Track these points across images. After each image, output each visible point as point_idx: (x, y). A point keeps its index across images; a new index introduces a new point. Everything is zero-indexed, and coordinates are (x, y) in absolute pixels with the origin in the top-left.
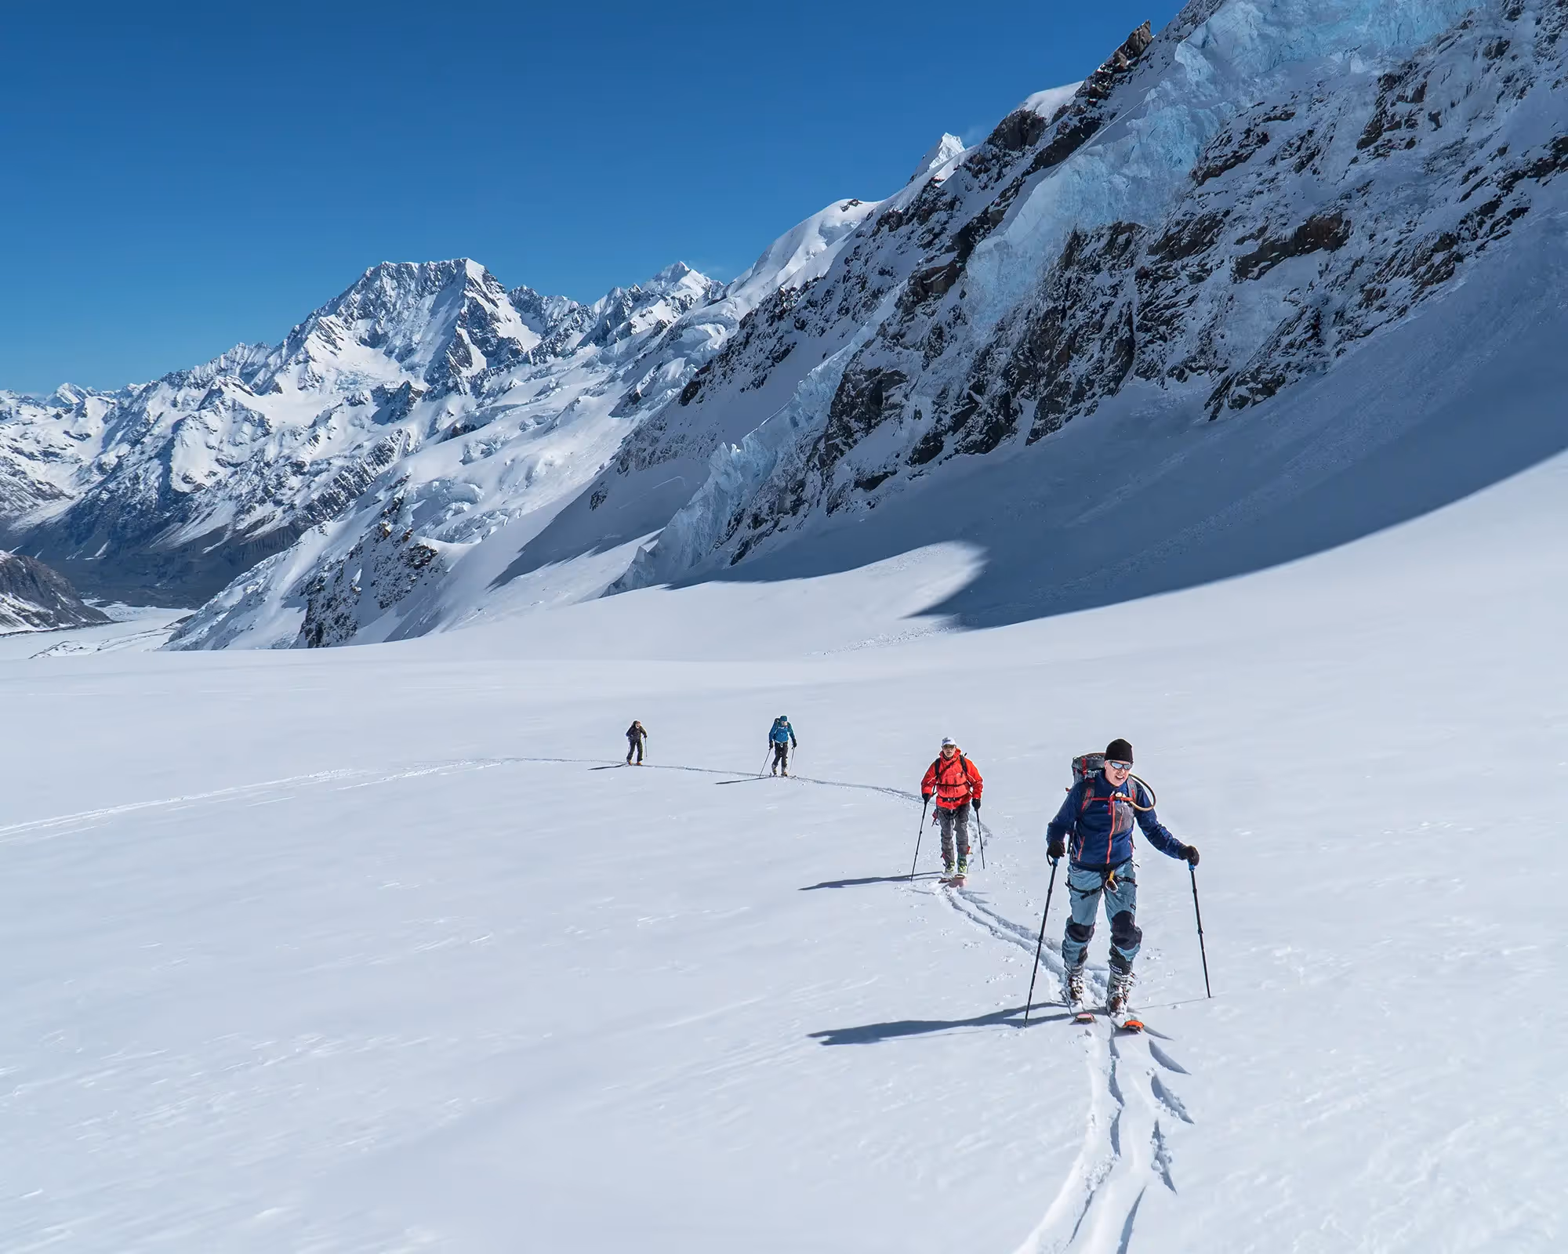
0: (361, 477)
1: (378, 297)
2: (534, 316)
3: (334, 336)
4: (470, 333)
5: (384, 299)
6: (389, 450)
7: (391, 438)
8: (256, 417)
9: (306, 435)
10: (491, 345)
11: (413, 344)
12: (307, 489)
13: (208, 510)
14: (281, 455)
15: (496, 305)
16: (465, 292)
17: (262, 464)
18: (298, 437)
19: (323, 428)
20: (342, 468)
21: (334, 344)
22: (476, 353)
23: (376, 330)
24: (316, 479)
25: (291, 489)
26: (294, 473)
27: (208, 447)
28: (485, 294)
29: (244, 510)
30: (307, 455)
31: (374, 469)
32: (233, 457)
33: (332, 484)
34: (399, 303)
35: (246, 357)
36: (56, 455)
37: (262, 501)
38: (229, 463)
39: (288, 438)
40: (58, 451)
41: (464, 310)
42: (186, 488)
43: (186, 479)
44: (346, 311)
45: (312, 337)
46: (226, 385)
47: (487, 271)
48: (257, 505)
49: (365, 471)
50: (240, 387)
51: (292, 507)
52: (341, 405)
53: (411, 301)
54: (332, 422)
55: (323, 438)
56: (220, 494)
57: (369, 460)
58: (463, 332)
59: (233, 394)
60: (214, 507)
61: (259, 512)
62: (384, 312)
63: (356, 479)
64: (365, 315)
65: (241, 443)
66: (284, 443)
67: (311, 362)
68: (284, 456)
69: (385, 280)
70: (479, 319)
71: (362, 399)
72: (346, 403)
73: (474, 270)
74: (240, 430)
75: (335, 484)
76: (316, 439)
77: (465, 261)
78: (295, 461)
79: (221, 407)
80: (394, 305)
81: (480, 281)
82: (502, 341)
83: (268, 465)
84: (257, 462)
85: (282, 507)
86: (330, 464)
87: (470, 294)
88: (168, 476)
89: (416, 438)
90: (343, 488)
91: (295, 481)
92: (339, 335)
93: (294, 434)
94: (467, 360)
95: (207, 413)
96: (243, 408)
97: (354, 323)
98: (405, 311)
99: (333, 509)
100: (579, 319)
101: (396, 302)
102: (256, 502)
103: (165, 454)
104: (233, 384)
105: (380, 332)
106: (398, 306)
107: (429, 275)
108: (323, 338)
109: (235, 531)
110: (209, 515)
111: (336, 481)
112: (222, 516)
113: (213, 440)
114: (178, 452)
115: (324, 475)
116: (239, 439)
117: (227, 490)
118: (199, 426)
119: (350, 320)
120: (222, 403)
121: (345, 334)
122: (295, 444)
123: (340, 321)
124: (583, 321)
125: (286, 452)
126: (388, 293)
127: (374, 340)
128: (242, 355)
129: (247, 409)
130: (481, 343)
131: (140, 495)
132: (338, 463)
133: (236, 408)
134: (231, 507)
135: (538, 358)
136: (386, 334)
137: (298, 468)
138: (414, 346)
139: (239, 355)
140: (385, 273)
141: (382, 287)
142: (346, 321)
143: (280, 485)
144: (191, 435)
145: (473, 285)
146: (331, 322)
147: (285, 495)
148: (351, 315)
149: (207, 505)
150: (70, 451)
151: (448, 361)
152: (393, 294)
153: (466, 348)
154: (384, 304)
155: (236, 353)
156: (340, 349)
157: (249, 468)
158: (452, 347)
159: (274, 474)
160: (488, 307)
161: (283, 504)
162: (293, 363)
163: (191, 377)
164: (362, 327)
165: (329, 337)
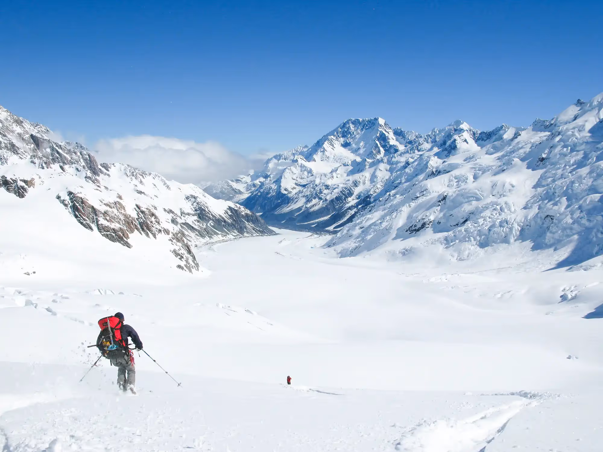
0: (350, 191)
1: (348, 130)
2: (402, 138)
3: (333, 143)
4: (380, 143)
5: (350, 131)
6: (359, 182)
7: (360, 178)
8: (309, 169)
9: (329, 175)
10: (387, 147)
11: (360, 146)
12: (330, 194)
13: (296, 200)
14: (321, 182)
15: (389, 133)
16: (379, 129)
17: (314, 185)
18: (326, 176)
19: (335, 173)
20: (343, 188)
21: (333, 145)
22: (382, 150)
23: (347, 141)
24: (334, 191)
25: (325, 194)
26: (326, 189)
27: (293, 179)
28: (385, 130)
29: (308, 201)
30: (330, 182)
31: (354, 188)
32: (301, 183)
33: (340, 193)
34: (355, 132)
35: (301, 149)
36: (239, 180)
37: (315, 198)
38: (299, 185)
39: (323, 177)
40: (240, 179)
41: (378, 135)
42: (286, 192)
43: (286, 190)
44: (337, 135)
45: (326, 143)
46: (298, 158)
47: (385, 122)
48: (313, 199)
49: (351, 189)
50: (302, 159)
51: (326, 200)
52: (341, 166)
53: (359, 132)
54: (338, 172)
55: (335, 177)
56: (300, 195)
57: (352, 185)
58: (377, 142)
59: (300, 161)
60: (298, 199)
61: (314, 201)
62: (350, 135)
63: (348, 191)
64: (343, 136)
65: (304, 178)
66: (322, 178)
67: (325, 152)
68: (322, 183)
69: (350, 124)
70: (383, 138)
71: (348, 164)
72: (342, 165)
73: (381, 121)
74: (303, 174)
75: (341, 193)
76: (333, 177)
77: (378, 118)
78: (326, 184)
79: (297, 166)
80: (353, 133)
81: (383, 125)
82: (391, 146)
83: (316, 185)
84: (313, 184)
85: (323, 200)
86: (338, 186)
87: (380, 130)
88: (280, 188)
89: (368, 178)
90: (344, 194)
91: (326, 191)
92: (335, 143)
93: (325, 175)
94: (379, 152)
95: (293, 168)
96: (304, 166)
97: (339, 139)
98: (357, 135)
99: (340, 202)
100: (426, 138)
101: (354, 132)
102: (313, 198)
103: (278, 181)
104: (301, 158)
105: (348, 142)
106: (355, 133)
107: (366, 123)
108: (329, 143)
109: (306, 207)
110: (297, 202)
111: (341, 192)
112: (301, 203)
113: (295, 177)
114: (283, 180)
115: (337, 189)
116: (303, 177)
117: (303, 193)
118: (290, 172)
119: (338, 138)
120: (298, 164)
121: (336, 142)
122: (326, 179)
123: (335, 138)
124: (428, 139)
125: (323, 181)
126: (351, 129)
127: (346, 145)
128: (300, 149)
129: (306, 167)
130: (383, 147)
131: (271, 194)
132: (341, 186)
133: (302, 166)
134: (304, 200)
135: (412, 151)
136: (350, 143)
137: (327, 187)
138: (360, 147)
139: (299, 149)
140: (351, 122)
141: (349, 127)
142: (337, 138)
143: (321, 192)
144: (287, 174)
145: (381, 127)
146: (332, 138)
147: (323, 196)
148: (339, 136)
149: (296, 198)
150: (244, 180)
151: (372, 152)
152: (353, 129)
153: (379, 148)
154: (350, 133)
155: (298, 148)
156: (335, 148)
157: (310, 186)
158: (374, 148)
159: (319, 188)
160: (387, 134)
161: (323, 199)
162: (319, 152)
163: (283, 156)
164: (342, 140)
165: (331, 143)
